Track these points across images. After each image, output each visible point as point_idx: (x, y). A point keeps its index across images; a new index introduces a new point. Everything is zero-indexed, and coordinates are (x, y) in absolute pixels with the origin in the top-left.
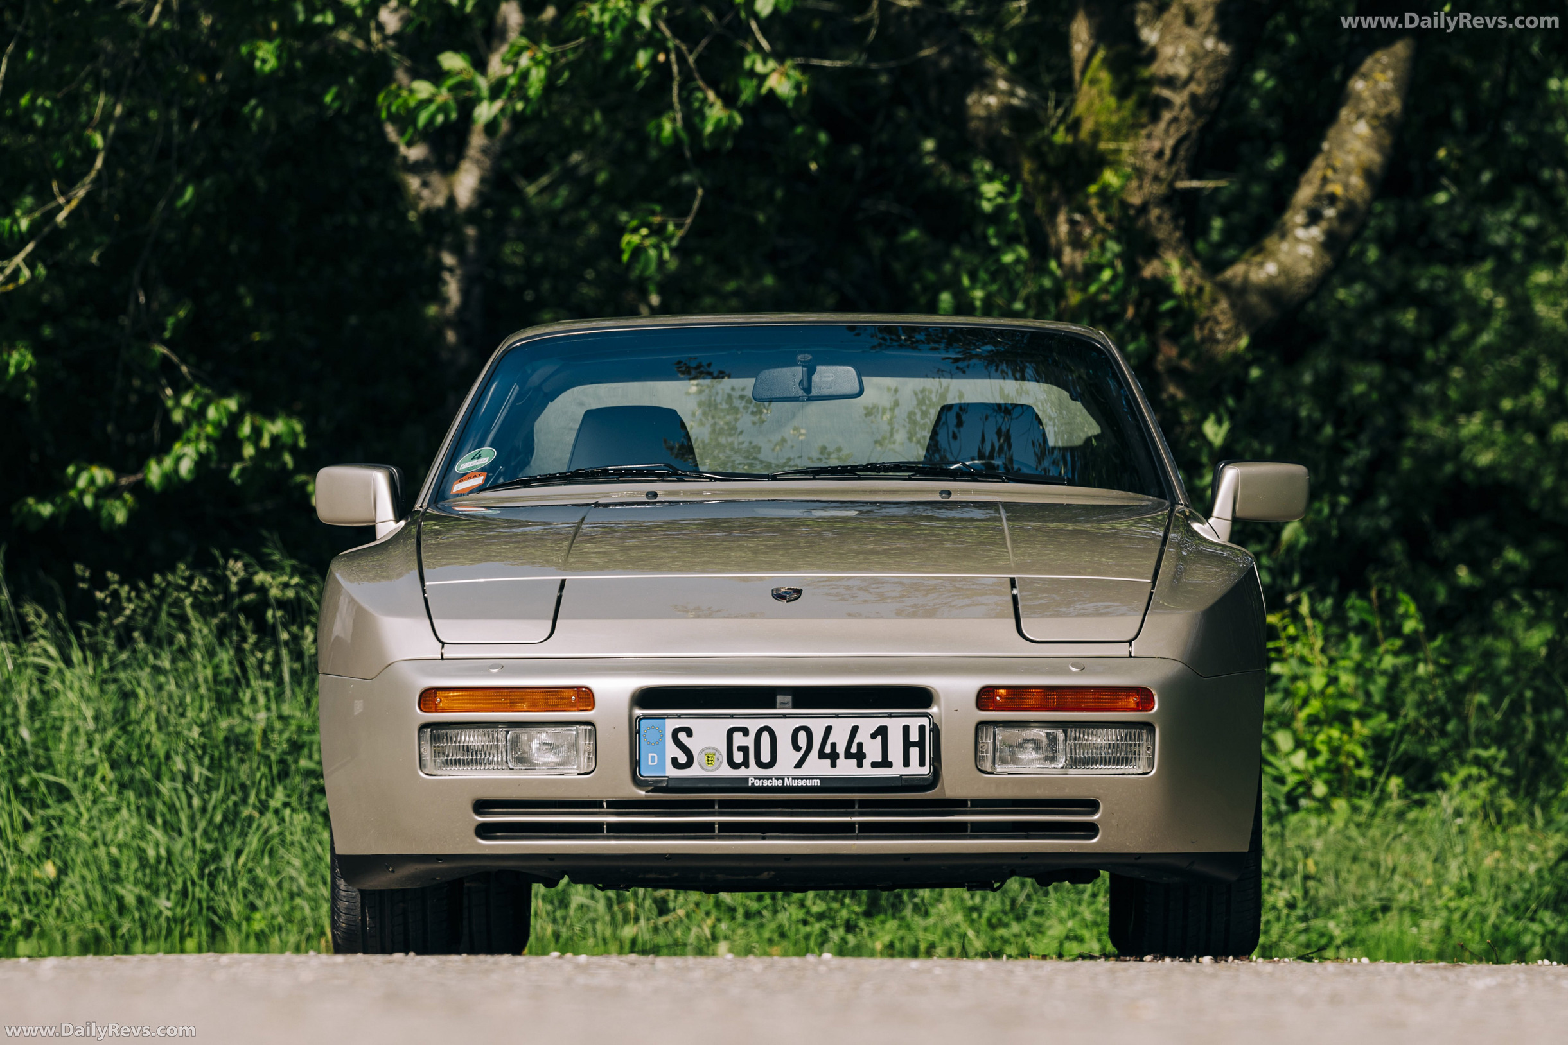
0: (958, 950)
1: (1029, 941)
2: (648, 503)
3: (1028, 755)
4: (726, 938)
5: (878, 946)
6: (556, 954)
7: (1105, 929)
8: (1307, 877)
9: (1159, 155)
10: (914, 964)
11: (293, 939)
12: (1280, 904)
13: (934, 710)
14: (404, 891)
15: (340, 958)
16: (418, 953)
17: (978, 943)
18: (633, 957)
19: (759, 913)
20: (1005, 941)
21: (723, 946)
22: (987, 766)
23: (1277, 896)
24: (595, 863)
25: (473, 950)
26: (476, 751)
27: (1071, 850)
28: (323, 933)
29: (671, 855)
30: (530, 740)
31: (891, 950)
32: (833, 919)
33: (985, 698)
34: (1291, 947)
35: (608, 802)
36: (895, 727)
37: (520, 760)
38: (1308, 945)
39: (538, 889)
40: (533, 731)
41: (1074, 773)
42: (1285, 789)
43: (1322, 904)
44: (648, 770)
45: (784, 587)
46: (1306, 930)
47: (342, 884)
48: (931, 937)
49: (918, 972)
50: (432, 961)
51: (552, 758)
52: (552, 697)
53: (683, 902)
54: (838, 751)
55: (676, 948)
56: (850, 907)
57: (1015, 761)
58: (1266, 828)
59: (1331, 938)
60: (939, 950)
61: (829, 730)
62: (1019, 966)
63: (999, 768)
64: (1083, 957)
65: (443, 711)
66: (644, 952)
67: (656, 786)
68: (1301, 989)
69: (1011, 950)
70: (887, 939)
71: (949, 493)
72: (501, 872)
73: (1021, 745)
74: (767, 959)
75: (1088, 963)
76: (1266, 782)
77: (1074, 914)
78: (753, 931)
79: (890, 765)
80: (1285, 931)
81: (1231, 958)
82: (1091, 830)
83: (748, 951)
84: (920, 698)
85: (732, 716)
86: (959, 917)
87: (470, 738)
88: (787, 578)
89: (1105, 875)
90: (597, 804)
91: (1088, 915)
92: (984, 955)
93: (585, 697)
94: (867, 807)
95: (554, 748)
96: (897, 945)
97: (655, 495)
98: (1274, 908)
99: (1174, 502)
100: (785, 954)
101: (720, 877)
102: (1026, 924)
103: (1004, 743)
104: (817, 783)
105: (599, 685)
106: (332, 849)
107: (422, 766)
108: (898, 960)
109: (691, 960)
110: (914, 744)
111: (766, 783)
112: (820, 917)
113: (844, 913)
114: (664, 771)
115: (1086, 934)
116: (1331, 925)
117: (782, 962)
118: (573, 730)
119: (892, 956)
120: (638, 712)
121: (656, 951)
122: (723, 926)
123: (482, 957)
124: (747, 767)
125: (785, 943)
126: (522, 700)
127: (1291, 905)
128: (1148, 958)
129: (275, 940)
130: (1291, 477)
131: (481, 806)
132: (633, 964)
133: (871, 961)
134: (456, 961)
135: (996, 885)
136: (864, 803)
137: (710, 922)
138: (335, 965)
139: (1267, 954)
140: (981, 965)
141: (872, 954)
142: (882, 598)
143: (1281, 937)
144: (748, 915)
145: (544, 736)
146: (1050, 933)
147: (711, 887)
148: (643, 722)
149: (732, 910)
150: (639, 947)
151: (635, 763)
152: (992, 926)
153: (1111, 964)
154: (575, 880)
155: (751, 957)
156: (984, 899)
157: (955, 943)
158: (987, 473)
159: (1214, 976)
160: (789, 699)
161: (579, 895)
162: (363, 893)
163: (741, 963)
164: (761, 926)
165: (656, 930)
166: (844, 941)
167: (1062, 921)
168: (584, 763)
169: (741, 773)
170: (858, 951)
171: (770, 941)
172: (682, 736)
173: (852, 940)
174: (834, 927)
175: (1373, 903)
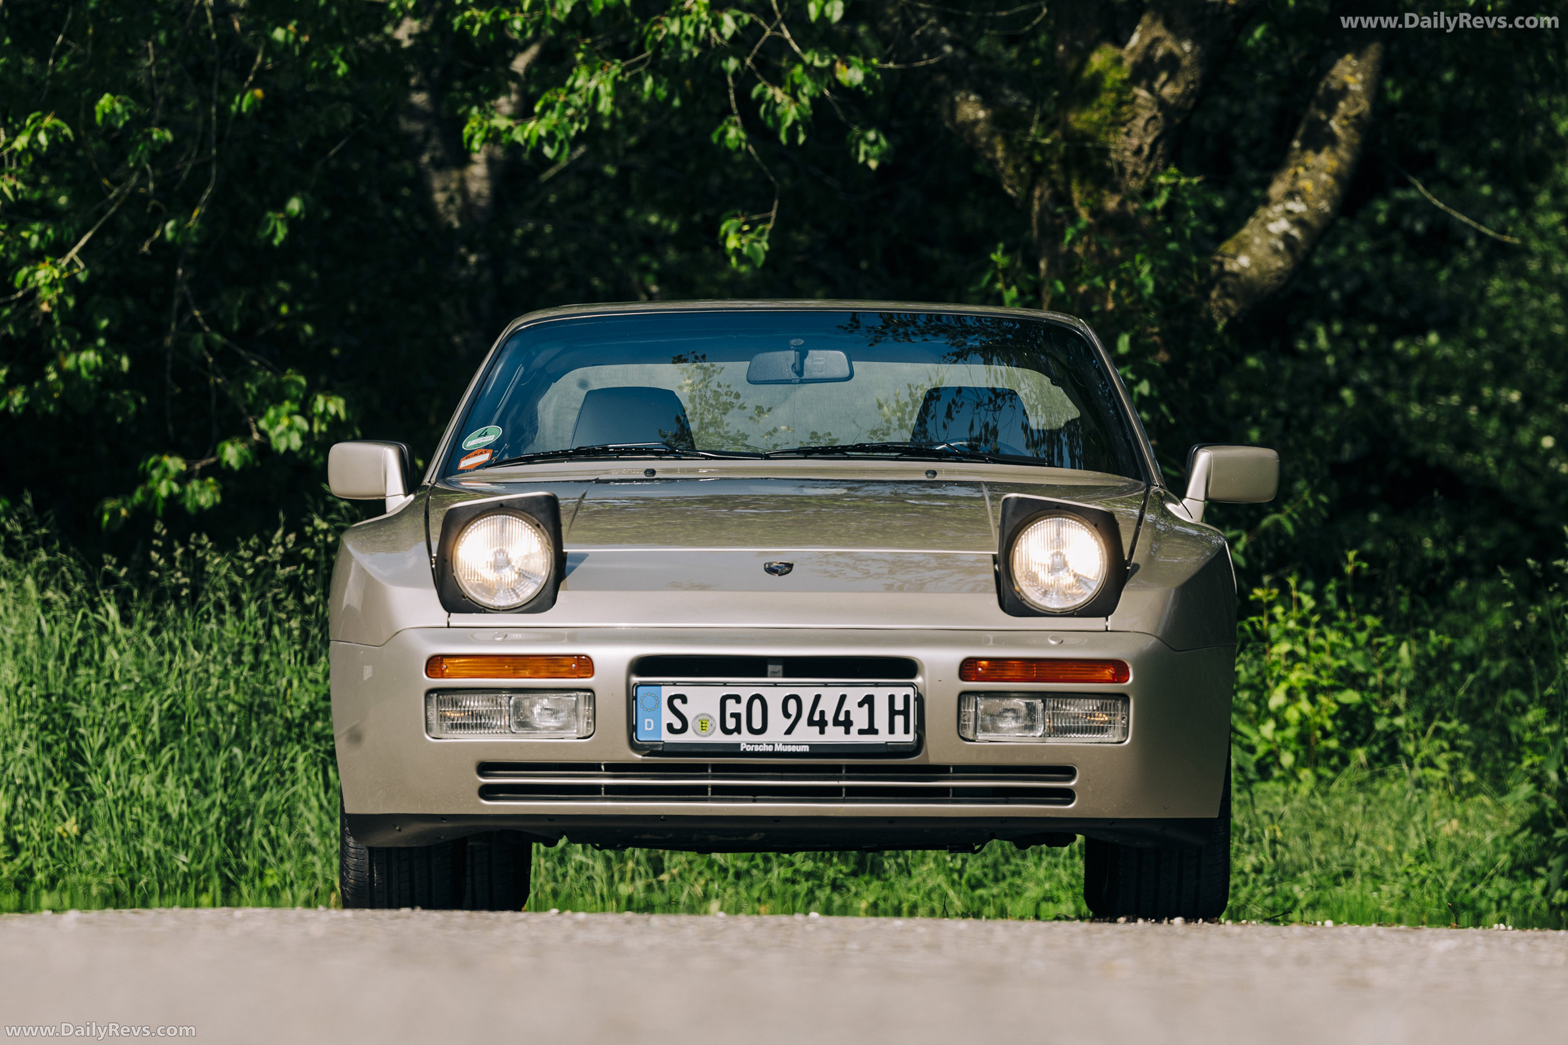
0: (939, 910)
1: (1007, 901)
2: (646, 480)
3: (1009, 723)
4: (717, 897)
5: (864, 905)
6: (555, 911)
7: (1080, 890)
8: (1274, 842)
9: (1138, 151)
10: (898, 923)
11: (303, 894)
12: (1247, 869)
13: (918, 680)
14: (409, 850)
15: (349, 913)
16: (424, 907)
17: (958, 904)
18: (629, 914)
19: (748, 872)
20: (984, 901)
21: (714, 905)
22: (969, 734)
23: (1245, 861)
24: (592, 824)
25: (474, 907)
26: (479, 715)
27: (1048, 815)
28: (333, 889)
29: (666, 816)
30: (532, 705)
31: (874, 910)
32: (821, 878)
33: (968, 668)
34: (1258, 911)
35: (605, 765)
36: (881, 696)
37: (523, 724)
38: (1273, 910)
39: (538, 848)
40: (535, 697)
41: (1053, 741)
42: (1254, 758)
43: (1290, 869)
44: (645, 734)
45: (776, 561)
46: (1272, 894)
47: (351, 841)
48: (913, 897)
49: (902, 931)
50: (437, 916)
51: (552, 722)
52: (552, 664)
53: (676, 861)
54: (826, 718)
55: (671, 906)
56: (837, 868)
57: (996, 729)
58: (1236, 796)
59: (1296, 902)
60: (921, 910)
61: (818, 698)
62: (998, 925)
63: (981, 736)
64: (1058, 918)
65: (449, 677)
66: (639, 910)
67: (652, 749)
68: (1269, 951)
69: (989, 910)
70: (871, 899)
71: (935, 473)
72: (504, 832)
73: (1001, 715)
74: (756, 917)
75: (1064, 923)
76: (1236, 751)
77: (1050, 877)
78: (742, 890)
79: (876, 732)
80: (1252, 895)
81: (1201, 920)
82: (1067, 795)
83: (738, 910)
84: (905, 669)
85: (725, 684)
86: (941, 879)
87: (475, 703)
88: (780, 553)
89: (1080, 838)
90: (595, 767)
91: (1065, 879)
92: (964, 915)
93: (585, 665)
94: (854, 771)
95: (554, 713)
96: (881, 904)
97: (653, 472)
98: (1242, 872)
99: (1150, 484)
100: (773, 912)
101: (712, 837)
102: (1004, 885)
103: (985, 712)
104: (806, 749)
105: (598, 653)
106: (342, 808)
107: (428, 729)
108: (882, 919)
109: (685, 918)
110: (899, 713)
111: (757, 749)
112: (809, 876)
113: (831, 873)
114: (660, 735)
115: (1062, 895)
116: (1296, 888)
117: (772, 920)
118: (573, 697)
119: (876, 915)
120: (635, 679)
121: (649, 908)
122: (715, 886)
123: (485, 913)
124: (739, 733)
125: (772, 902)
126: (525, 667)
127: (1258, 870)
128: (1122, 919)
129: (287, 895)
130: (1262, 461)
131: (485, 768)
132: (628, 922)
133: (856, 919)
134: (460, 916)
135: (977, 847)
136: (850, 768)
137: (702, 881)
138: (345, 920)
139: (1235, 917)
140: (963, 924)
141: (856, 914)
142: (867, 574)
143: (1248, 900)
144: (738, 875)
145: (545, 701)
146: (1027, 894)
147: (704, 848)
148: (640, 689)
149: (724, 870)
150: (635, 906)
151: (632, 728)
152: (973, 888)
153: (1085, 925)
154: (573, 840)
155: (742, 916)
156: (964, 861)
157: (937, 905)
158: (971, 454)
159: (1184, 937)
160: (779, 668)
161: (578, 854)
162: (371, 849)
163: (732, 920)
164: (750, 887)
165: (649, 888)
166: (829, 900)
167: (1039, 883)
168: (582, 726)
169: (733, 738)
170: (845, 910)
171: (759, 900)
172: (677, 703)
173: (837, 900)
174: (820, 886)
175: (1335, 868)
